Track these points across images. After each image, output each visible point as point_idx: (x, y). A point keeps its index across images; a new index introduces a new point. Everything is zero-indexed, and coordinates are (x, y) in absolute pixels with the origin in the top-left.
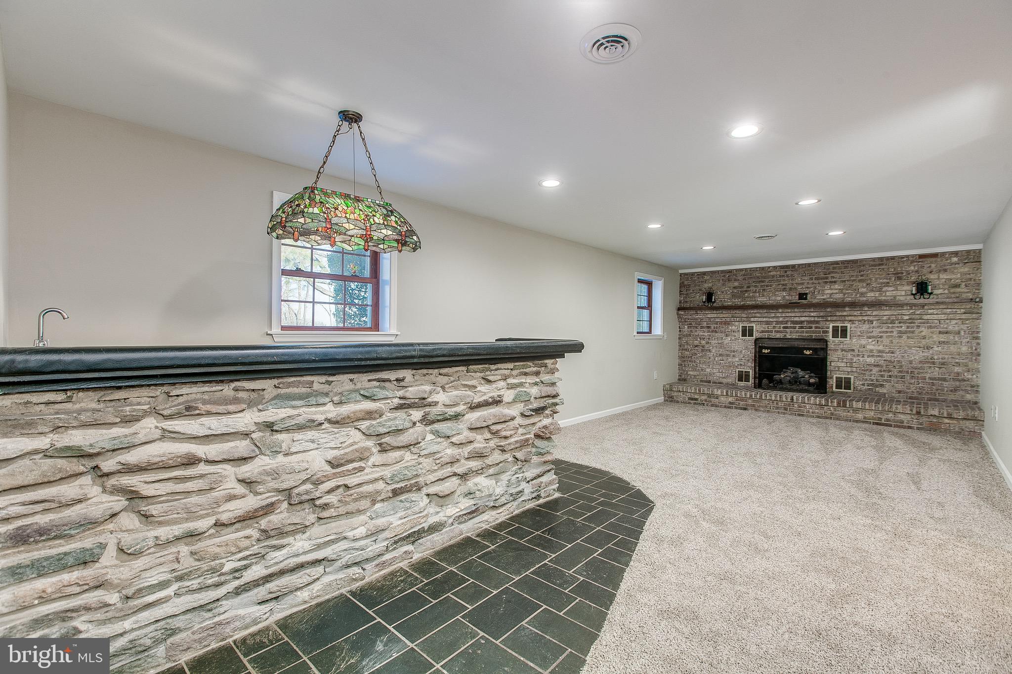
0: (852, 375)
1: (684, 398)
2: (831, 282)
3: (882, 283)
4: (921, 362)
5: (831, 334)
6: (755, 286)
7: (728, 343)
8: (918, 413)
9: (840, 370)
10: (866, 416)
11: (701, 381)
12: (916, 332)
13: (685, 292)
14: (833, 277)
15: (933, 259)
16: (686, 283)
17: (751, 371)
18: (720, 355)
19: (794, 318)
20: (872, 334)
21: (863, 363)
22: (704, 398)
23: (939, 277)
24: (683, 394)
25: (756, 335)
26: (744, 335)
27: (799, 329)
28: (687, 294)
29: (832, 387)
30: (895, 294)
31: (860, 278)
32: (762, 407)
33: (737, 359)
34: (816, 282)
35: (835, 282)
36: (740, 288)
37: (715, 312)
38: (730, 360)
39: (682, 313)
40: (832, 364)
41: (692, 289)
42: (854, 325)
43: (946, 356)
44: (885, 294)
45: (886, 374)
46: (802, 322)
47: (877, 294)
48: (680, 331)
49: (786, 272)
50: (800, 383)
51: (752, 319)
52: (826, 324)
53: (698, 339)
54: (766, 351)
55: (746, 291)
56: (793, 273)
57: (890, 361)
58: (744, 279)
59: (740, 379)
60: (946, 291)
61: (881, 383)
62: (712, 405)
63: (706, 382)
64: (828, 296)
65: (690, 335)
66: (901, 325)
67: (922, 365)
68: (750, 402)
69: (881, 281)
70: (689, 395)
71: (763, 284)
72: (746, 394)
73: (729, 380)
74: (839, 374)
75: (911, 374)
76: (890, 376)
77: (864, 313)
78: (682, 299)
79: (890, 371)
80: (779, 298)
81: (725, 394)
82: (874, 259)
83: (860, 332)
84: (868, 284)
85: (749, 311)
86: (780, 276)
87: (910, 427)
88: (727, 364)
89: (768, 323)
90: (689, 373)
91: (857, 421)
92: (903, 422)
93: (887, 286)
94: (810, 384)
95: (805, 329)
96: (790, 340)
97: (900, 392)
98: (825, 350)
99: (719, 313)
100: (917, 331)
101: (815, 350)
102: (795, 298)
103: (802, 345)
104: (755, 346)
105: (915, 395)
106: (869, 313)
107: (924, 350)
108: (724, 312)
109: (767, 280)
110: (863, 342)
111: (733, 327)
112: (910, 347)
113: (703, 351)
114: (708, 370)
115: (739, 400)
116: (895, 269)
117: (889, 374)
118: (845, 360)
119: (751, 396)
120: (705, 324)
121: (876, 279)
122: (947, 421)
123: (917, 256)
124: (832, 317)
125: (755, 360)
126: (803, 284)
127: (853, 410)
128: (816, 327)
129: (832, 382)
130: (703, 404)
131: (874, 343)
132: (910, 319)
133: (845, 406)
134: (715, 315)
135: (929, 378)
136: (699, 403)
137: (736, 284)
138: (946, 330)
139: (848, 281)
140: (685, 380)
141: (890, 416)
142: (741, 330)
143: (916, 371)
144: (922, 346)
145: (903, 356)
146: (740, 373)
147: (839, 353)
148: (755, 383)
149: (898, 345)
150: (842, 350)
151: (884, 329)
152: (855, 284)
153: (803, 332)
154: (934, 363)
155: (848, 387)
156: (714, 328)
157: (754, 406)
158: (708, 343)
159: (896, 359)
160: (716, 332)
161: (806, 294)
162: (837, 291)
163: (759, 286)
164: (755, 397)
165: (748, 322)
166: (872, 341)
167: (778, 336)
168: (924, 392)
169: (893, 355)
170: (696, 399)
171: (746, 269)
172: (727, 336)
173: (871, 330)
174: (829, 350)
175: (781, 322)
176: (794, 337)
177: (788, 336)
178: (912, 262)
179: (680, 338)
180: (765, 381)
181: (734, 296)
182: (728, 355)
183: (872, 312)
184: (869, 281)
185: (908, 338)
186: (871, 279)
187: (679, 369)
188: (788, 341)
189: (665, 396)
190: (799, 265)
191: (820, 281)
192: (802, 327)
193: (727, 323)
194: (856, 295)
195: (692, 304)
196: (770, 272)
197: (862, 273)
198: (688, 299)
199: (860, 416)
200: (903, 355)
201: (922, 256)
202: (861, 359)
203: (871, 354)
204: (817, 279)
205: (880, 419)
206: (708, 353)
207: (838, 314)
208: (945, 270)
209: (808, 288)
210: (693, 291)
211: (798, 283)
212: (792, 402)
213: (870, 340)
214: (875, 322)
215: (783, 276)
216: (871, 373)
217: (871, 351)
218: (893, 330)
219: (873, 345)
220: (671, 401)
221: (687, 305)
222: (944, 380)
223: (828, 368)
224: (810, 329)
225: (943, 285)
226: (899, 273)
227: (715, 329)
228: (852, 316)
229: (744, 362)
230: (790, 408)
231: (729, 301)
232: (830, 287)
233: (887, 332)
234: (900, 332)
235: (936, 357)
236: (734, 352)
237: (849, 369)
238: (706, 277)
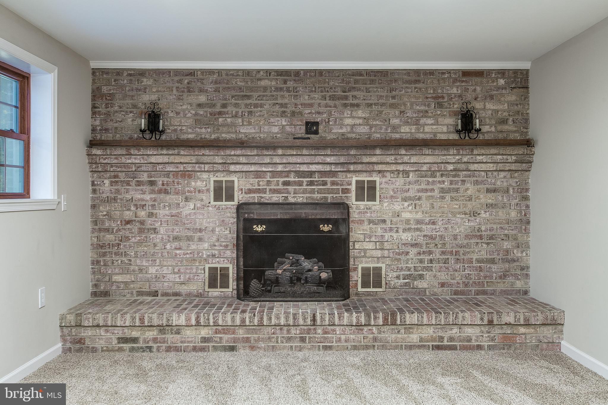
0: (383, 263)
1: (109, 340)
2: (352, 105)
3: (419, 111)
4: (467, 237)
5: (353, 194)
6: (236, 105)
7: (190, 214)
8: (491, 323)
9: (368, 255)
10: (423, 336)
11: (140, 293)
12: (462, 190)
13: (103, 109)
14: (354, 97)
15: (478, 79)
16: (105, 89)
17: (231, 266)
18: (176, 238)
19: (301, 166)
20: (407, 194)
21: (397, 241)
22: (151, 334)
23: (485, 106)
24: (107, 331)
25: (239, 197)
26: (218, 197)
27: (307, 185)
28: (108, 114)
29: (356, 285)
30: (435, 131)
31: (392, 101)
32: (263, 340)
33: (206, 245)
34: (331, 103)
35: (358, 105)
36: (210, 107)
37: (165, 152)
38: (193, 247)
39: (99, 152)
40: (357, 246)
41: (117, 103)
42: (384, 180)
43: (495, 226)
44: (423, 130)
45: (427, 258)
46: (311, 174)
47: (413, 128)
48: (94, 191)
49: (285, 82)
50: (307, 281)
51: (232, 168)
52: (346, 177)
53: (133, 208)
54: (259, 228)
55: (220, 113)
56: (295, 85)
57: (431, 237)
58: (217, 90)
59: (212, 284)
60: (493, 129)
61: (421, 273)
62: (169, 349)
63: (149, 294)
64: (349, 129)
65: (115, 199)
66: (444, 178)
67: (468, 241)
68: (241, 333)
69: (418, 108)
70: (119, 333)
71: (248, 102)
72: (233, 319)
73: (193, 288)
74: (366, 262)
75: (455, 255)
76: (431, 261)
77: (400, 159)
78: (98, 123)
79: (430, 253)
80: (275, 130)
81: (193, 322)
82: (408, 72)
83: (393, 190)
84: (401, 112)
85: (228, 152)
86: (278, 89)
87: (479, 347)
88: (188, 256)
89: (258, 174)
90: (115, 278)
91: (410, 347)
92: (470, 340)
93: (426, 117)
94: (320, 282)
95: (317, 185)
96: (293, 206)
97: (443, 285)
98: (346, 220)
99: (172, 155)
100: (462, 188)
101: (335, 222)
102: (301, 130)
103: (313, 214)
104: (238, 217)
105: (461, 288)
106: (406, 159)
107: (470, 218)
108: (182, 152)
109: (255, 95)
110: (397, 207)
111: (199, 183)
112: (454, 214)
113: (141, 231)
114: (152, 270)
115: (220, 332)
116: (434, 90)
117: (429, 258)
118: (373, 239)
119: (243, 320)
120: (145, 177)
121: (412, 104)
122: (522, 330)
123: (461, 73)
124: (356, 166)
125: (238, 245)
126: (311, 105)
127: (405, 328)
128: (333, 183)
129: (356, 277)
130: (150, 349)
131: (410, 208)
132: (455, 170)
133: (394, 323)
134: (166, 159)
135: (476, 260)
136: (142, 348)
137: (203, 99)
138: (494, 186)
139: (375, 104)
140: (106, 294)
141: (454, 331)
142: (212, 189)
143: (461, 251)
144: (467, 211)
145: (446, 229)
146: (213, 271)
147: (366, 226)
148: (238, 289)
149: (440, 211)
150: (370, 222)
151: (423, 186)
152: (386, 110)
153: (312, 192)
154: (481, 237)
155: (378, 284)
156: (163, 185)
157: (247, 340)
158: (151, 215)
159: (438, 234)
160: (166, 192)
161: (317, 124)
162: (360, 121)
163: (243, 106)
164: (250, 322)
165: (225, 173)
166: (409, 206)
167: (276, 198)
168: (471, 282)
169: (434, 227)
170: (135, 340)
171: (219, 72)
172: (187, 199)
173: (407, 187)
174: (352, 221)
175: (280, 174)
176: (300, 200)
177: (291, 200)
178: (455, 80)
179: (93, 207)
180: (254, 284)
181: (198, 122)
182: (189, 239)
183: (410, 158)
184: (403, 107)
185: (452, 198)
186: (405, 105)
187: (94, 273)
188: (292, 209)
189: (64, 341)
190: (306, 71)
191: (337, 102)
192: (311, 183)
193: (187, 175)
194: (386, 129)
195: (118, 136)
196: (260, 80)
197: (394, 93)
198: (110, 125)
199: (414, 338)
200: (446, 226)
201: (467, 73)
202: (395, 235)
203: (408, 226)
204: (332, 98)
205: (441, 338)
206: (152, 236)
207: (366, 159)
208: (492, 97)
209: (319, 113)
210: (120, 107)
211: (305, 104)
212: (314, 325)
213: (406, 204)
214: (411, 175)
215: (281, 89)
216: (408, 257)
217: (408, 221)
218: (435, 187)
219: (410, 212)
220: (80, 350)
221: (109, 136)
222: (492, 261)
223: (352, 253)
224: (323, 185)
225: (490, 119)
226: (439, 97)
227: (165, 187)
228: (384, 163)
229: (219, 251)
230: (310, 338)
231: (190, 130)
232: (351, 113)
233: (426, 190)
234: (442, 190)
235: (483, 228)
236: (200, 230)
237: (379, 253)
238: (145, 80)
